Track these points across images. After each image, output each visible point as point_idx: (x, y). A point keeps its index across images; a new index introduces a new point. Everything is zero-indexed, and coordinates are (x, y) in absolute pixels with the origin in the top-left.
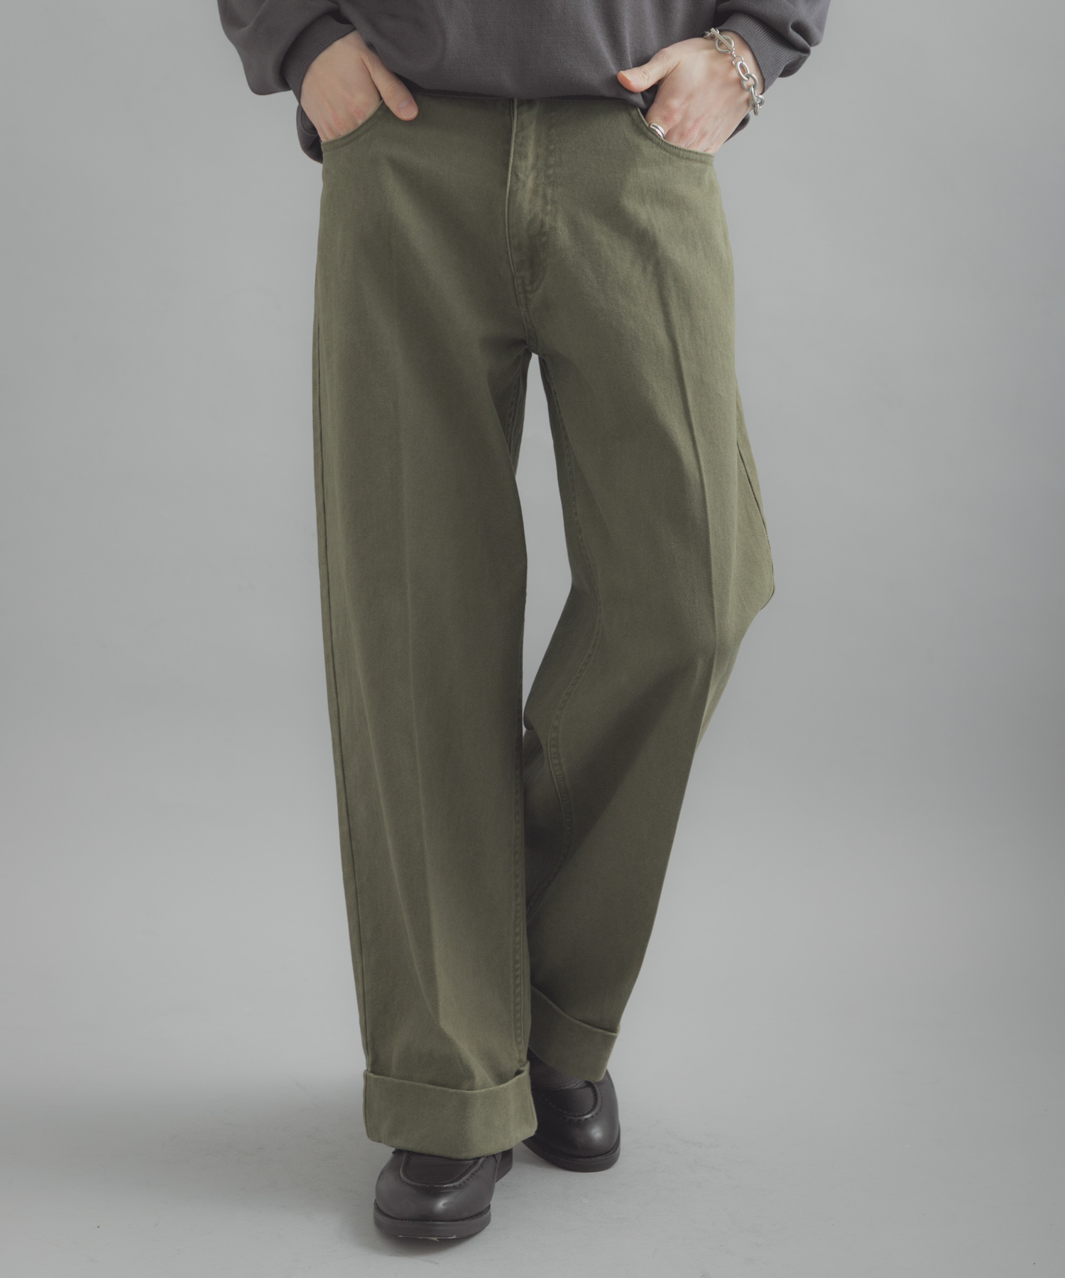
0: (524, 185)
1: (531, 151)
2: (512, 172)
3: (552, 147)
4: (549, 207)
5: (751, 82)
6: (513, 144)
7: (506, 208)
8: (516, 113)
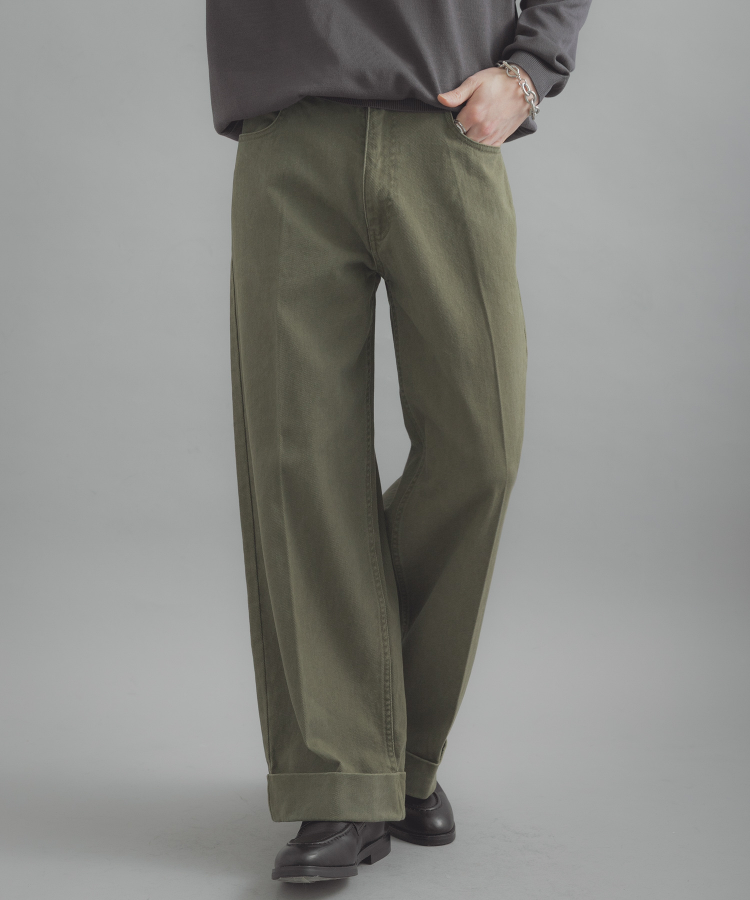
0: (376, 166)
1: (379, 142)
2: (367, 158)
3: (394, 141)
4: (392, 182)
5: (531, 97)
6: (367, 138)
7: (364, 182)
8: (369, 116)
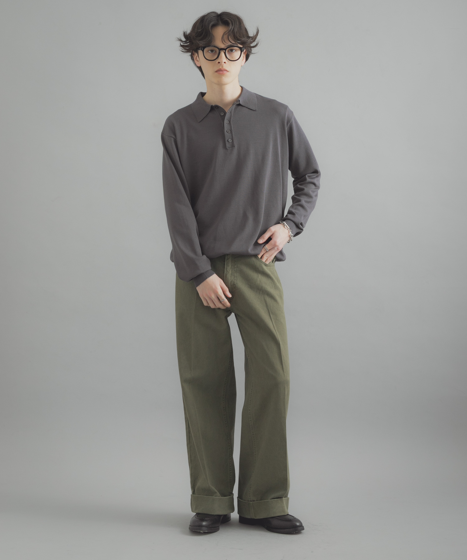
0: (229, 273)
3: (235, 263)
4: (235, 278)
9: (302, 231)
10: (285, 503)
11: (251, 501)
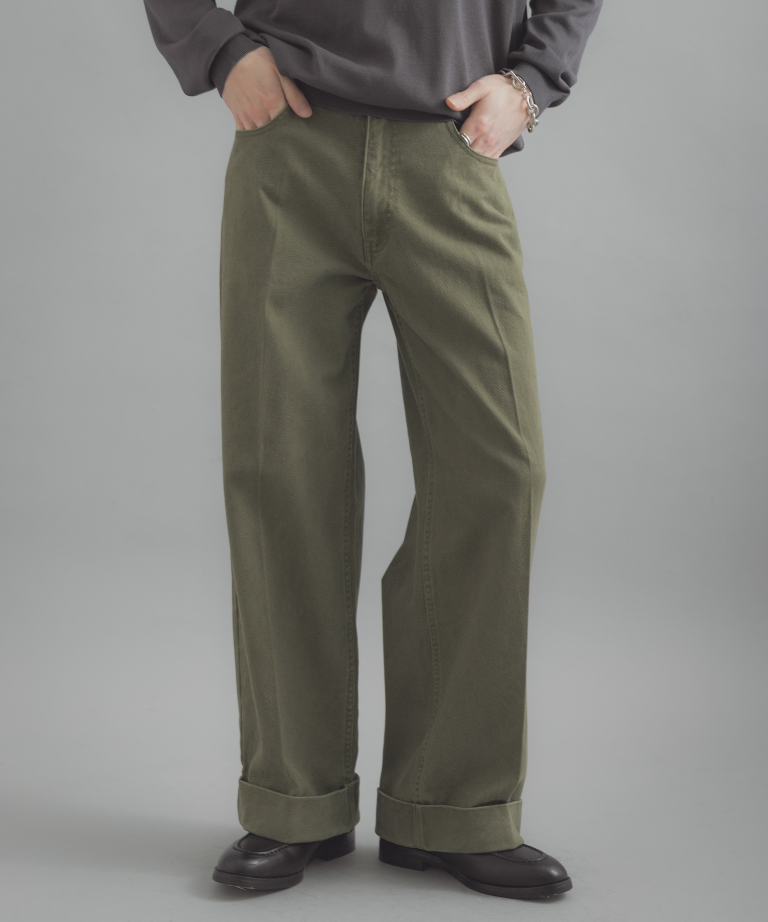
0: (375, 176)
1: (379, 153)
2: (366, 168)
3: (394, 151)
4: (392, 194)
5: (533, 110)
6: (367, 149)
8: (369, 126)
9: (565, 94)
10: (511, 817)
11: (419, 803)
